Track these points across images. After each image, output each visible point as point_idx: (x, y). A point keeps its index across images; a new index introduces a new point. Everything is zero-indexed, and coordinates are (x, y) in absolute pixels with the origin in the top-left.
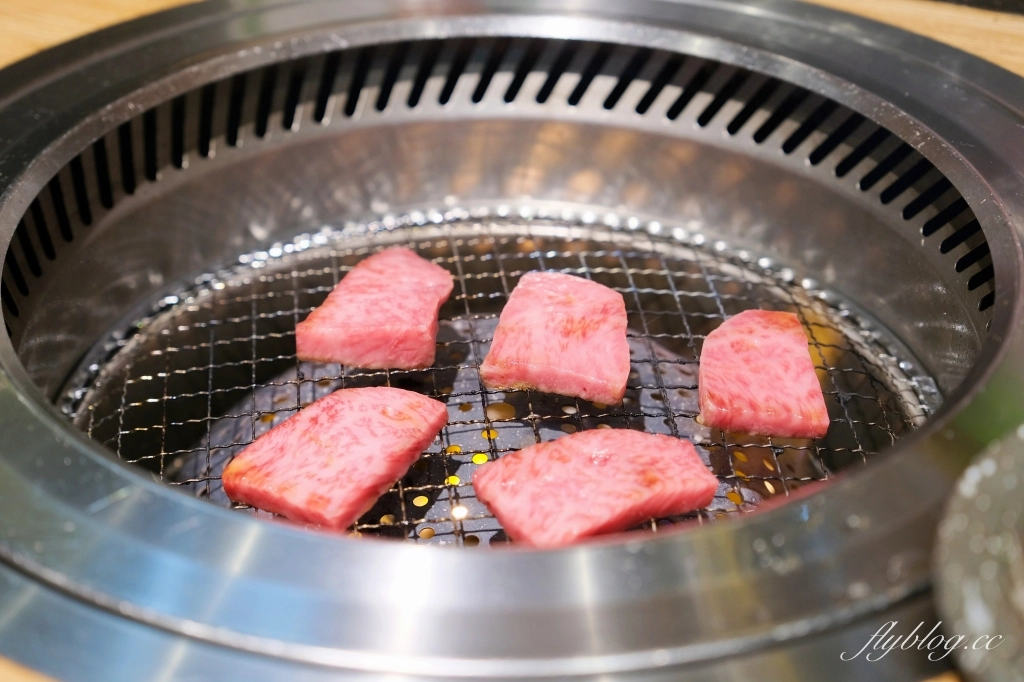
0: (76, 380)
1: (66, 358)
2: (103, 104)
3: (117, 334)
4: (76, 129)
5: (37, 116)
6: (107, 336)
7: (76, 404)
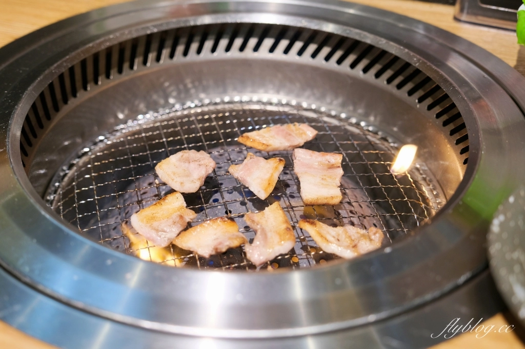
0: (49, 191)
1: (44, 181)
2: (52, 64)
3: (65, 168)
4: (42, 77)
5: (21, 72)
6: (60, 169)
7: (51, 202)
